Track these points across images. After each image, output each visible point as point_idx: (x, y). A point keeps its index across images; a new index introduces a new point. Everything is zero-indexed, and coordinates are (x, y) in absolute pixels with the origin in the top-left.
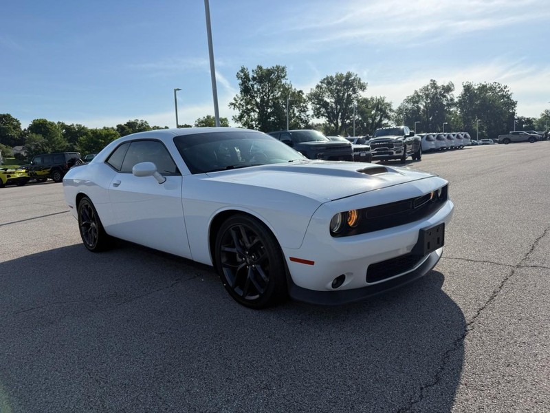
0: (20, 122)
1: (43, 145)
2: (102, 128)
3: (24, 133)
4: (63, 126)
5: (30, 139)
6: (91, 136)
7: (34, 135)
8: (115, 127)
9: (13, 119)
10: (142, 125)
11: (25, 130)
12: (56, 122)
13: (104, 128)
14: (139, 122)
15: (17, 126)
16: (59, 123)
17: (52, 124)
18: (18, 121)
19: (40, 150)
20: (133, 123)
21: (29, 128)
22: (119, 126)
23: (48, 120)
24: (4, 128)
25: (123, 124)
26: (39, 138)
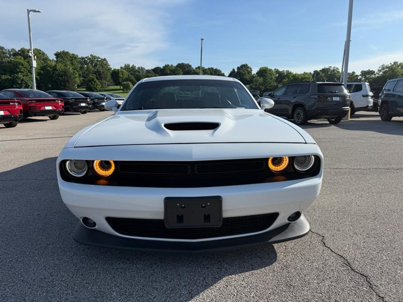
0: (252, 69)
1: (260, 84)
2: (303, 73)
3: (253, 77)
4: (277, 71)
5: (255, 80)
6: (292, 78)
7: (258, 78)
8: (312, 73)
9: (248, 67)
10: (334, 70)
11: (254, 74)
12: (273, 69)
13: (304, 73)
14: (332, 69)
15: (250, 72)
16: (275, 69)
17: (270, 70)
18: (251, 69)
19: (257, 88)
20: (327, 69)
21: (257, 73)
22: (315, 72)
23: (269, 68)
24: (242, 73)
25: (318, 70)
26: (261, 80)
